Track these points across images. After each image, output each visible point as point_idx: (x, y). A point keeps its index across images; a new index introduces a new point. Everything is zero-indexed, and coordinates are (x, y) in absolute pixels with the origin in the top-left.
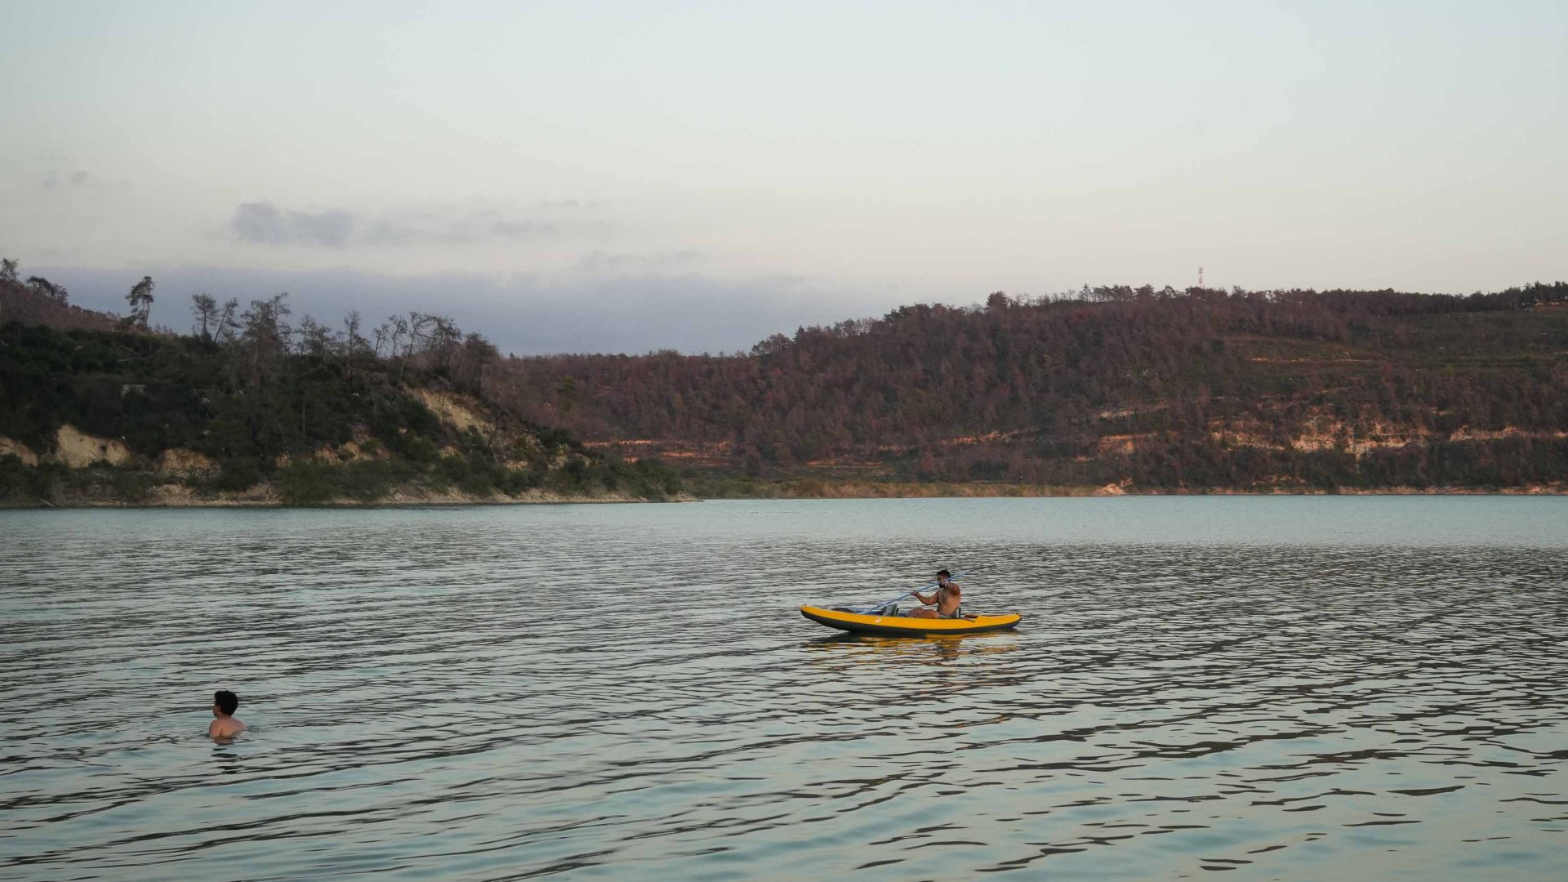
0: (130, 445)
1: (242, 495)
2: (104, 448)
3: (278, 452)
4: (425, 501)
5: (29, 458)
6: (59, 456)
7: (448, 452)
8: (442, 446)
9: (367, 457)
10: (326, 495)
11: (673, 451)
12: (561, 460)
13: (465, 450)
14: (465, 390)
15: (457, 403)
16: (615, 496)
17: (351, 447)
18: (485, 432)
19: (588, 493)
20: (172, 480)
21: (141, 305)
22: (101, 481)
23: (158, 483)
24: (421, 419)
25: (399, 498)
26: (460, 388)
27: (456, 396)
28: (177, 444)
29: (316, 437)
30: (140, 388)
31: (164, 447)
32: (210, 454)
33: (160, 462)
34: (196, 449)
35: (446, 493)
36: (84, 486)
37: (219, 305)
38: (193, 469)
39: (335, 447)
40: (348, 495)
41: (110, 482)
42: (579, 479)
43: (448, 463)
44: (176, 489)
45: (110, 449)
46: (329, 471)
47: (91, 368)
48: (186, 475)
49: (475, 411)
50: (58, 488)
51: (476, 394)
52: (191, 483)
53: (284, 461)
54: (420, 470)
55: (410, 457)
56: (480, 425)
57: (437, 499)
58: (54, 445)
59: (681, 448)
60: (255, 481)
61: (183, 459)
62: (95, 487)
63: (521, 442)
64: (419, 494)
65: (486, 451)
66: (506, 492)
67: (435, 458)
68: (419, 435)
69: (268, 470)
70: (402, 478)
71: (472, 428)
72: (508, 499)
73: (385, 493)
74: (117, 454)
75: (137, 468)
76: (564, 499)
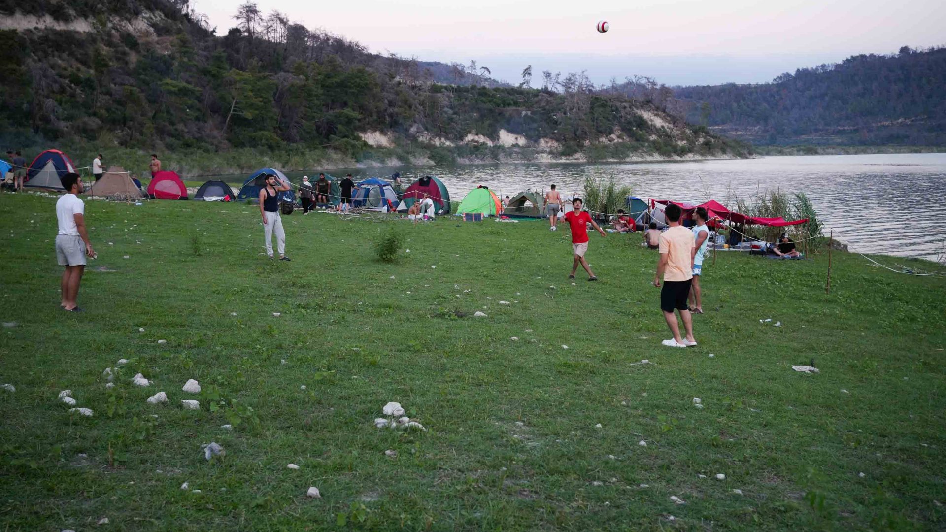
0: (528, 137)
1: (571, 158)
2: (516, 139)
3: (585, 139)
4: (644, 159)
5: (490, 144)
6: (500, 142)
7: (653, 137)
8: (650, 135)
9: (620, 141)
10: (605, 157)
11: (733, 131)
12: (701, 140)
13: (660, 136)
14: (659, 110)
15: (656, 115)
16: (725, 156)
17: (613, 136)
18: (668, 128)
19: (713, 155)
20: (543, 152)
21: (527, 77)
22: (517, 153)
23: (538, 153)
24: (642, 123)
25: (635, 159)
26: (657, 109)
27: (656, 112)
28: (545, 137)
29: (600, 132)
30: (529, 113)
31: (540, 138)
32: (557, 141)
33: (538, 144)
34: (552, 139)
35: (651, 155)
36: (510, 154)
37: (553, 75)
38: (551, 147)
39: (607, 136)
40: (613, 157)
41: (519, 153)
42: (710, 148)
43: (654, 142)
44: (545, 155)
45: (519, 139)
46: (606, 147)
47: (509, 105)
48: (548, 150)
49: (663, 118)
50: (502, 158)
51: (664, 111)
52: (551, 153)
53: (587, 143)
54: (643, 146)
55: (637, 140)
56: (666, 125)
57: (650, 158)
58: (498, 138)
59: (736, 130)
60: (576, 152)
61: (547, 143)
62: (514, 155)
63: (684, 132)
64: (642, 156)
65: (669, 136)
66: (678, 155)
67: (648, 140)
68: (641, 130)
69: (581, 147)
70: (635, 149)
71: (663, 127)
72: (678, 158)
73: (628, 156)
74: (522, 141)
75: (529, 147)
76: (703, 158)
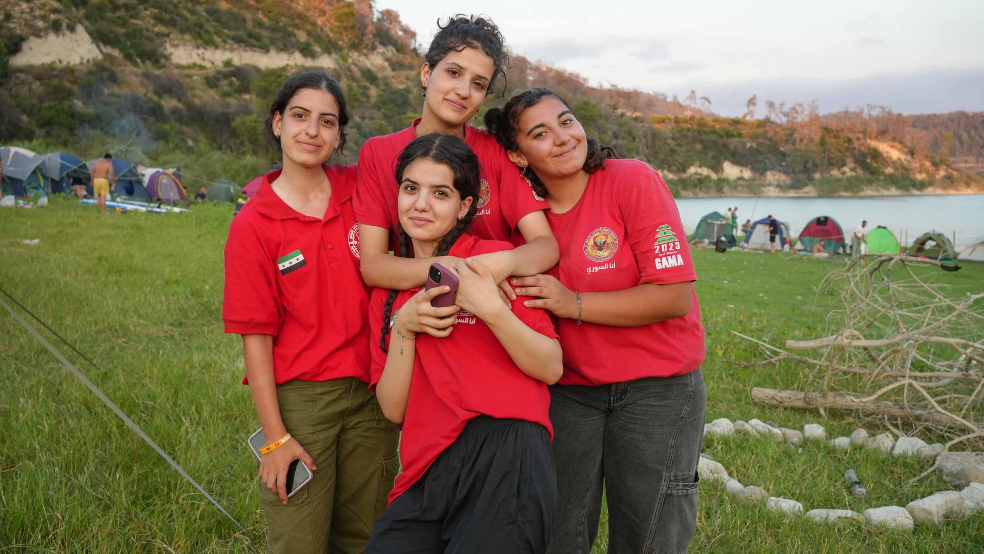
0: (754, 170)
1: (800, 191)
2: (741, 171)
3: (815, 172)
4: (880, 194)
5: (714, 176)
6: (724, 176)
7: (889, 170)
8: (886, 168)
9: (854, 174)
10: (837, 191)
12: (942, 173)
13: (896, 169)
14: (897, 140)
15: (892, 146)
16: (969, 191)
17: (846, 169)
18: (905, 160)
19: (957, 189)
20: (770, 185)
21: (752, 108)
22: (741, 186)
23: (764, 186)
24: (876, 154)
25: (869, 193)
26: (894, 140)
27: (892, 144)
28: (772, 169)
29: (831, 164)
30: (754, 145)
31: (766, 170)
32: (786, 173)
33: (765, 177)
34: (779, 171)
35: (888, 189)
36: (735, 187)
37: (777, 104)
38: (778, 180)
39: (839, 169)
40: (846, 191)
41: (745, 186)
42: (952, 182)
43: (890, 175)
44: (772, 189)
45: (744, 172)
46: (838, 180)
47: (733, 136)
48: (775, 183)
49: (900, 150)
50: (726, 189)
51: (901, 142)
52: (778, 186)
53: (817, 176)
54: (878, 180)
55: (872, 173)
56: (903, 157)
57: (885, 193)
58: (722, 170)
59: (966, 162)
60: (806, 185)
61: (774, 175)
62: (740, 188)
63: (922, 165)
64: (878, 191)
65: (906, 169)
66: (918, 189)
67: (883, 173)
68: (876, 162)
69: (811, 180)
70: (869, 183)
71: (899, 159)
72: (917, 193)
73: (862, 190)
74: (747, 174)
75: (754, 180)
76: (945, 192)
